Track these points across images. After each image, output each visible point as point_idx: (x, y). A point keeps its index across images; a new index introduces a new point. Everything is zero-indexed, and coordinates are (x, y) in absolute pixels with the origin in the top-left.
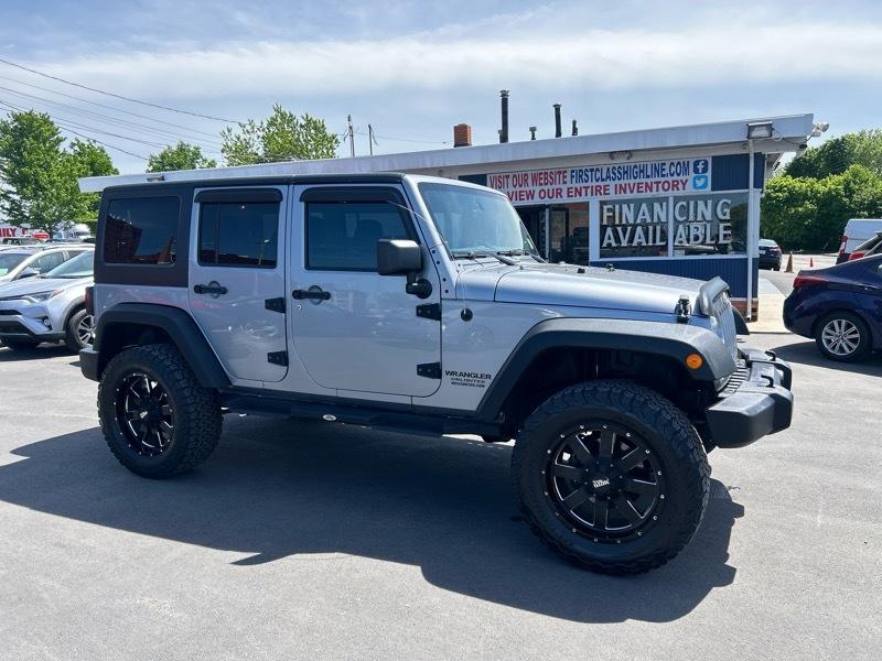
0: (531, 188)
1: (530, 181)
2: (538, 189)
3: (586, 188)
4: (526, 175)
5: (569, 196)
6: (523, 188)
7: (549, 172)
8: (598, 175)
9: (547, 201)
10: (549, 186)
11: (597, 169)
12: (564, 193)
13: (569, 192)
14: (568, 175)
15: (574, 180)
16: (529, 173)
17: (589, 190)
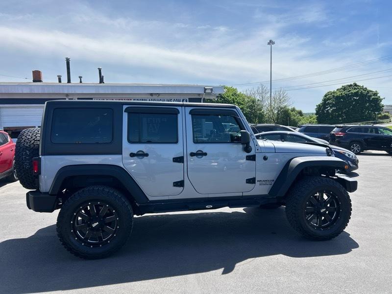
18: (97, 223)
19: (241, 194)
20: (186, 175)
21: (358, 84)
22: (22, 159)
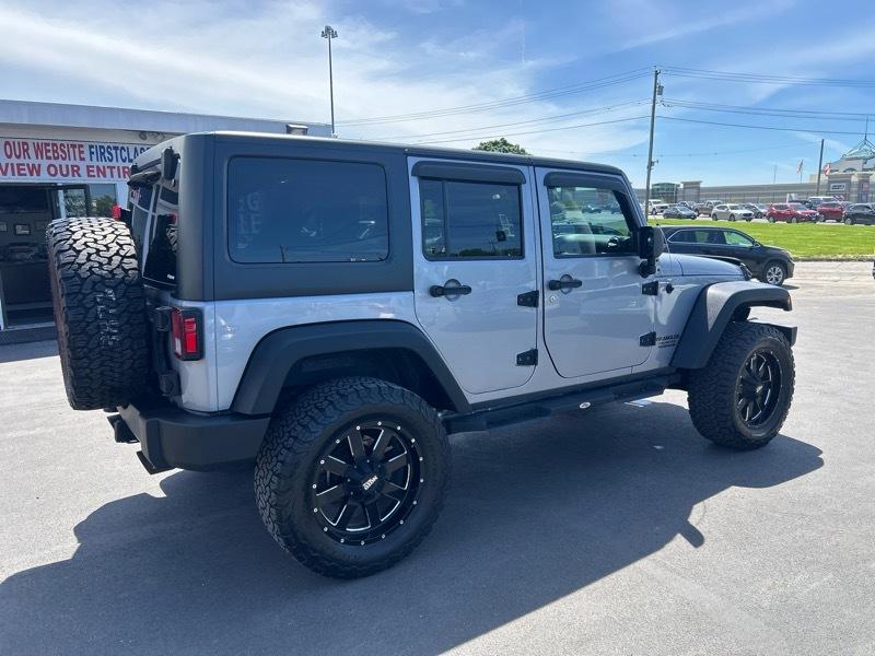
0: (33, 161)
1: (31, 151)
2: (45, 163)
3: (112, 168)
4: (26, 144)
5: (89, 176)
6: (22, 160)
7: (59, 143)
8: (125, 154)
9: (60, 180)
10: (60, 161)
11: (123, 148)
12: (83, 171)
13: (89, 171)
14: (86, 150)
15: (94, 157)
16: (30, 143)
17: (115, 171)
18: (375, 478)
19: (627, 372)
20: (540, 333)
21: (508, 142)
22: (97, 318)
